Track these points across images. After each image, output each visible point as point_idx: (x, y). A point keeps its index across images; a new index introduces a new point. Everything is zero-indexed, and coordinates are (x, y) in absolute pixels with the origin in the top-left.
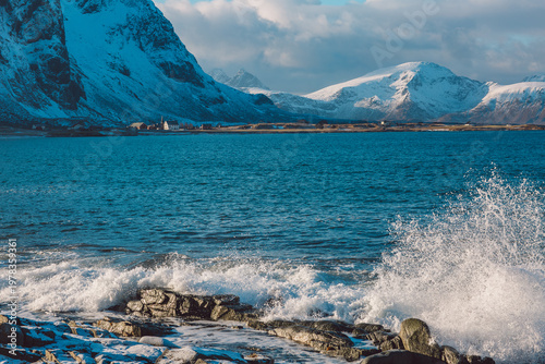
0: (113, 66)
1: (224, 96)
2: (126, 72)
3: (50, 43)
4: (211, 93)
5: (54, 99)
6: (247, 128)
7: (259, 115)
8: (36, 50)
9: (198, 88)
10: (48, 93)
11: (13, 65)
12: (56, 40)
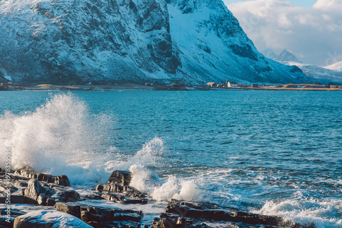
0: (200, 47)
1: (270, 66)
2: (208, 51)
3: (160, 31)
4: (262, 64)
5: (161, 66)
6: (281, 87)
7: (293, 79)
8: (151, 36)
9: (254, 61)
10: (158, 63)
11: (136, 45)
12: (164, 30)
